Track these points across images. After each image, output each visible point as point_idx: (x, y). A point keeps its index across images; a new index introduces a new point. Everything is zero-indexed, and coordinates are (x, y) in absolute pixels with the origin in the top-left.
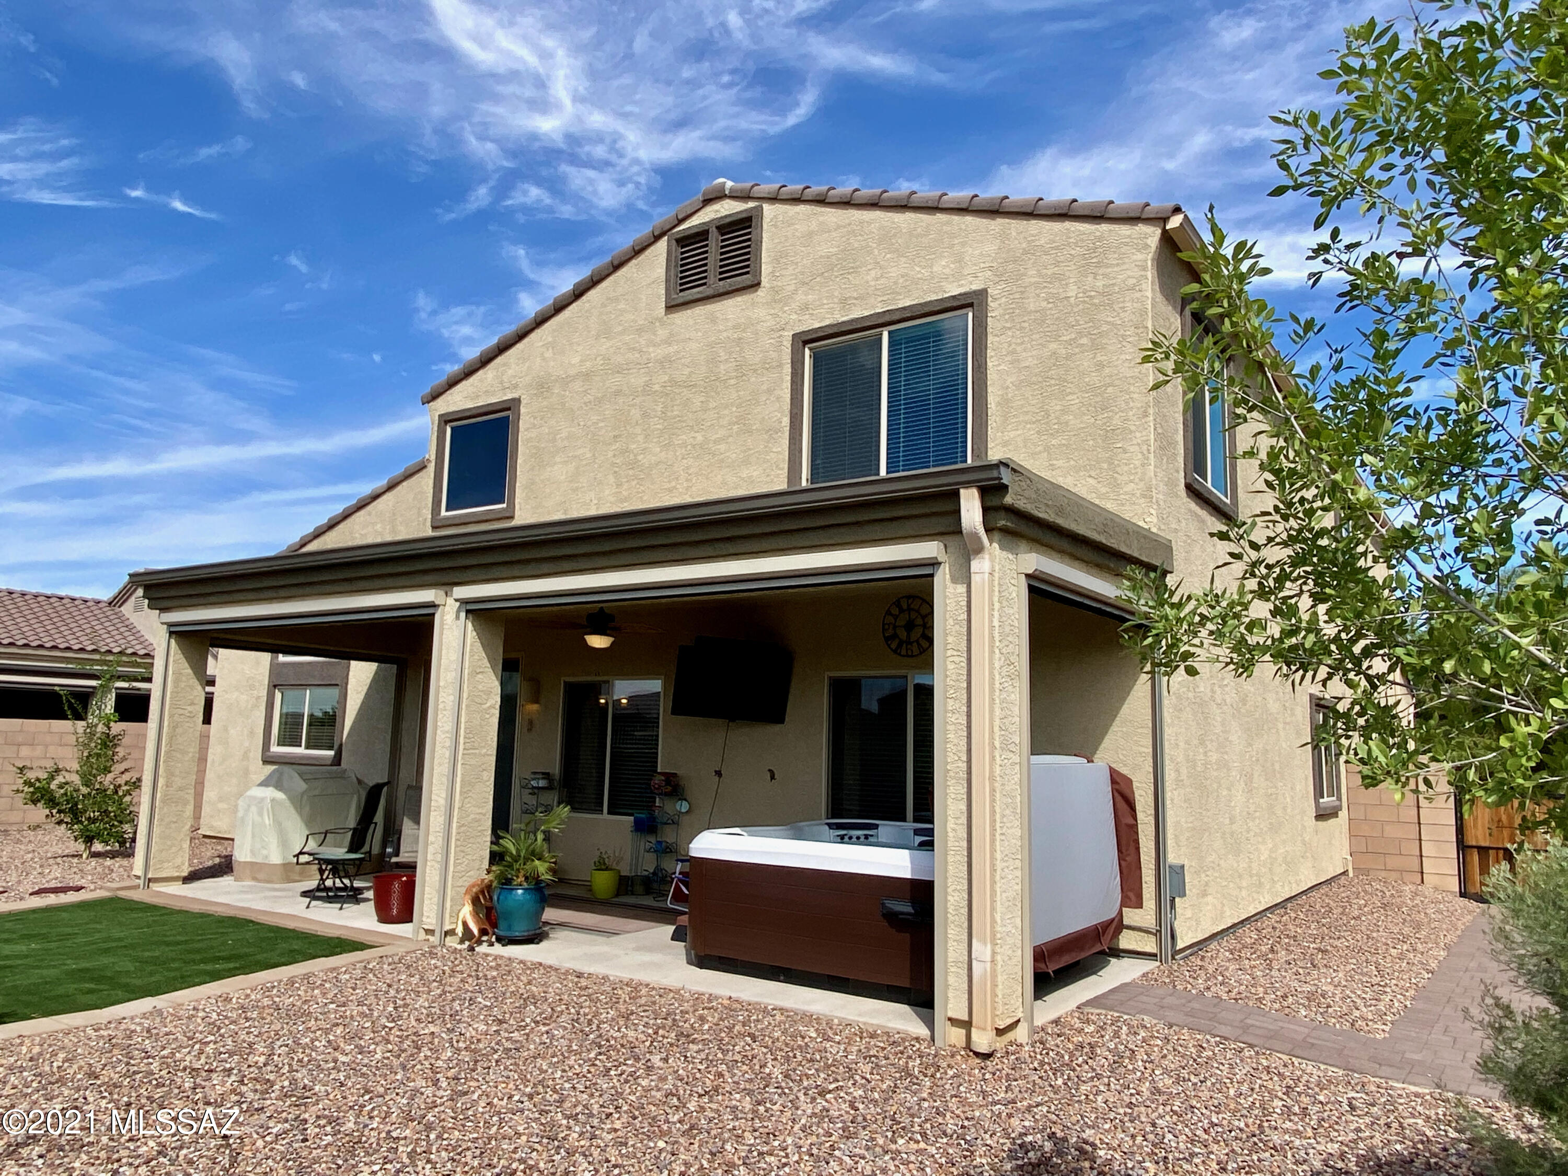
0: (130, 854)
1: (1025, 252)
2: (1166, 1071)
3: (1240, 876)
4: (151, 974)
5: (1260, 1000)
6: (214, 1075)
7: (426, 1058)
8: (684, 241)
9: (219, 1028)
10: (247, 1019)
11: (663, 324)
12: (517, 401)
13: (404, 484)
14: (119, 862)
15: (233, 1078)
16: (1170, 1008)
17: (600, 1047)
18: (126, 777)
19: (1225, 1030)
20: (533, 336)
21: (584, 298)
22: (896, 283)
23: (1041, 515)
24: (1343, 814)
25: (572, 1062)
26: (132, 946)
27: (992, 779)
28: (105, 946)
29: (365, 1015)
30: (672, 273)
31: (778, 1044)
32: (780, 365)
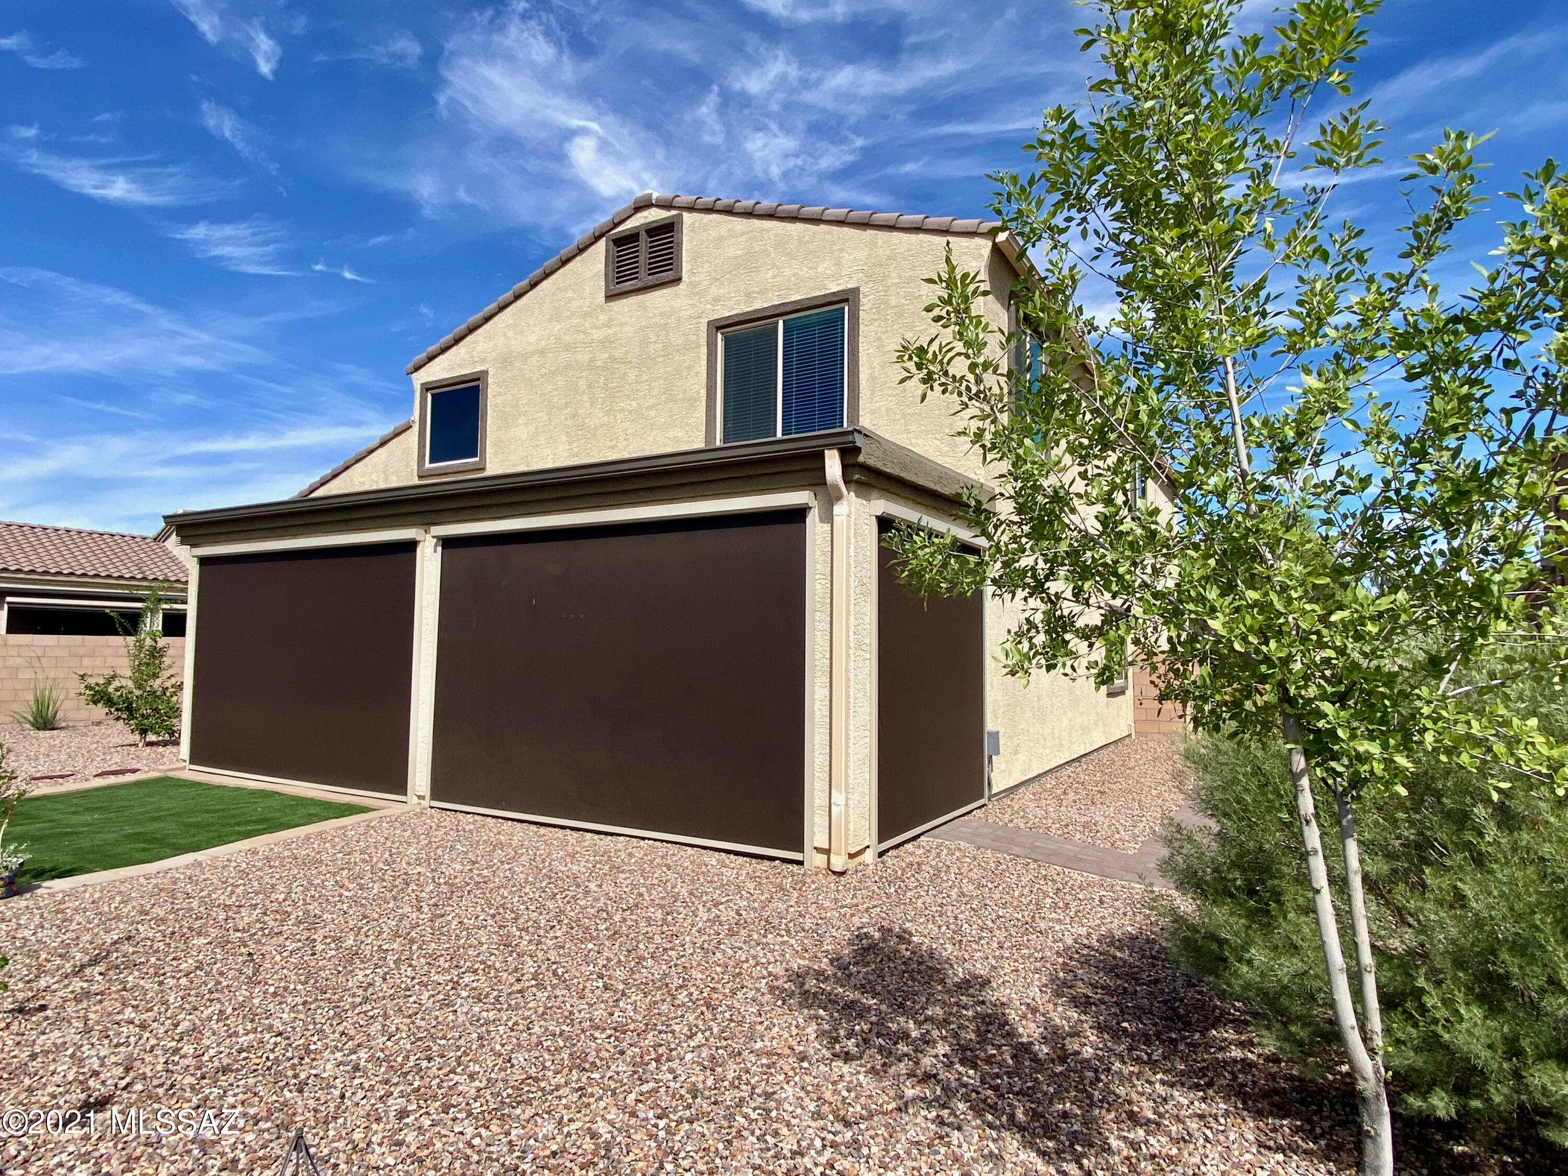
0: (177, 743)
1: (889, 258)
2: (971, 881)
3: (1045, 739)
4: (194, 836)
5: (1048, 828)
6: (243, 910)
7: (413, 891)
8: (619, 242)
9: (248, 874)
10: (271, 867)
11: (603, 310)
12: (485, 373)
13: (394, 441)
14: (170, 749)
15: (258, 911)
16: (980, 835)
17: (550, 878)
18: (173, 681)
19: (1017, 850)
20: (496, 318)
21: (539, 287)
22: (789, 281)
23: (888, 470)
24: (1129, 693)
25: (527, 890)
26: (179, 814)
27: (847, 671)
28: (156, 815)
29: (364, 861)
30: (611, 268)
31: (687, 871)
32: (698, 346)
